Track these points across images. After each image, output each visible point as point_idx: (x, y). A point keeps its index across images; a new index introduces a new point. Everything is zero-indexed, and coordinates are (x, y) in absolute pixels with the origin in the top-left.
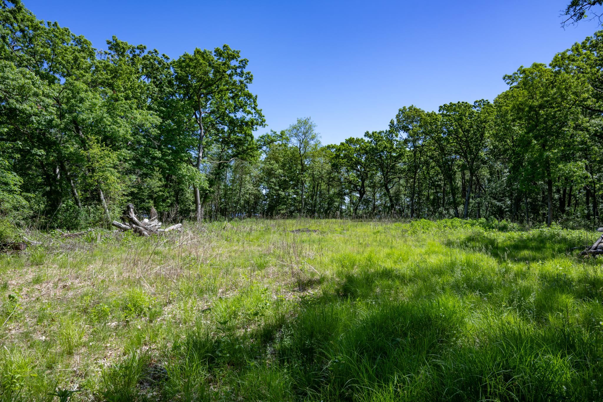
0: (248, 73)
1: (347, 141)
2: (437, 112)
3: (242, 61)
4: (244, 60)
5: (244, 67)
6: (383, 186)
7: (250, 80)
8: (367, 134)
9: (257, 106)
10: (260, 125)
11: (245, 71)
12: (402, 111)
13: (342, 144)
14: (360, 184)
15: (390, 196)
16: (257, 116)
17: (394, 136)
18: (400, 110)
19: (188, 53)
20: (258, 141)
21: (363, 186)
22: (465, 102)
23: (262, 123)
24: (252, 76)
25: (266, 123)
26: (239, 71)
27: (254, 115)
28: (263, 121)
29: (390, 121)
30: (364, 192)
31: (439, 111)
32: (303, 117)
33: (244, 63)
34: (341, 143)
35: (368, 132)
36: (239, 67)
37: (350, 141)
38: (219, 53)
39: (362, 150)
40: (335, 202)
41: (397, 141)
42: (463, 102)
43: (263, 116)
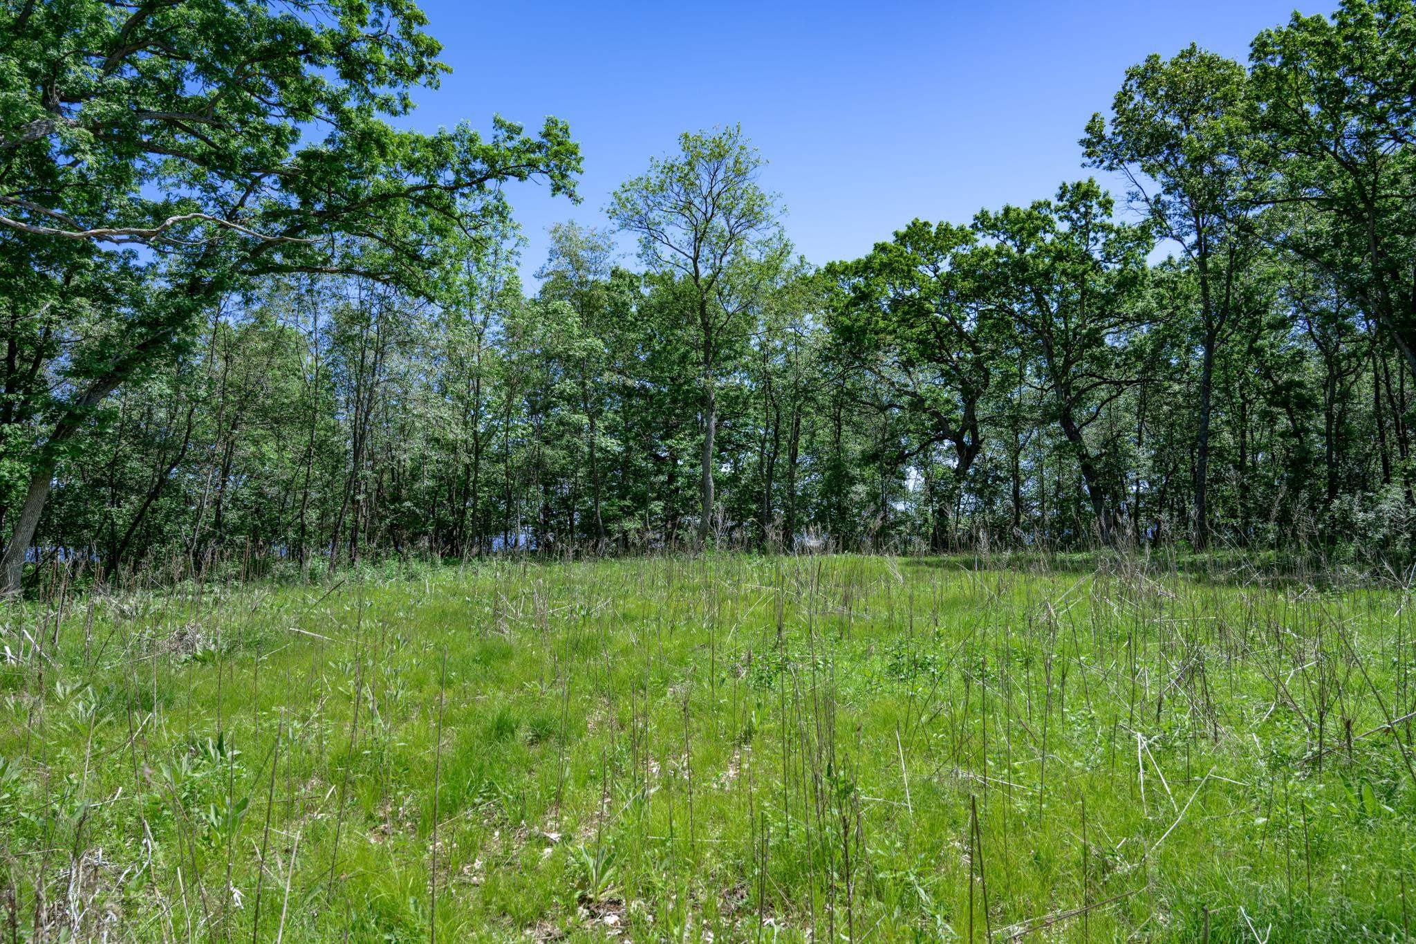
1: (901, 239)
6: (1053, 418)
8: (981, 220)
12: (1142, 74)
14: (960, 413)
15: (1083, 457)
17: (1096, 209)
18: (1131, 74)
21: (970, 423)
29: (1086, 122)
30: (976, 446)
34: (876, 246)
35: (984, 214)
37: (914, 238)
39: (965, 276)
40: (852, 481)
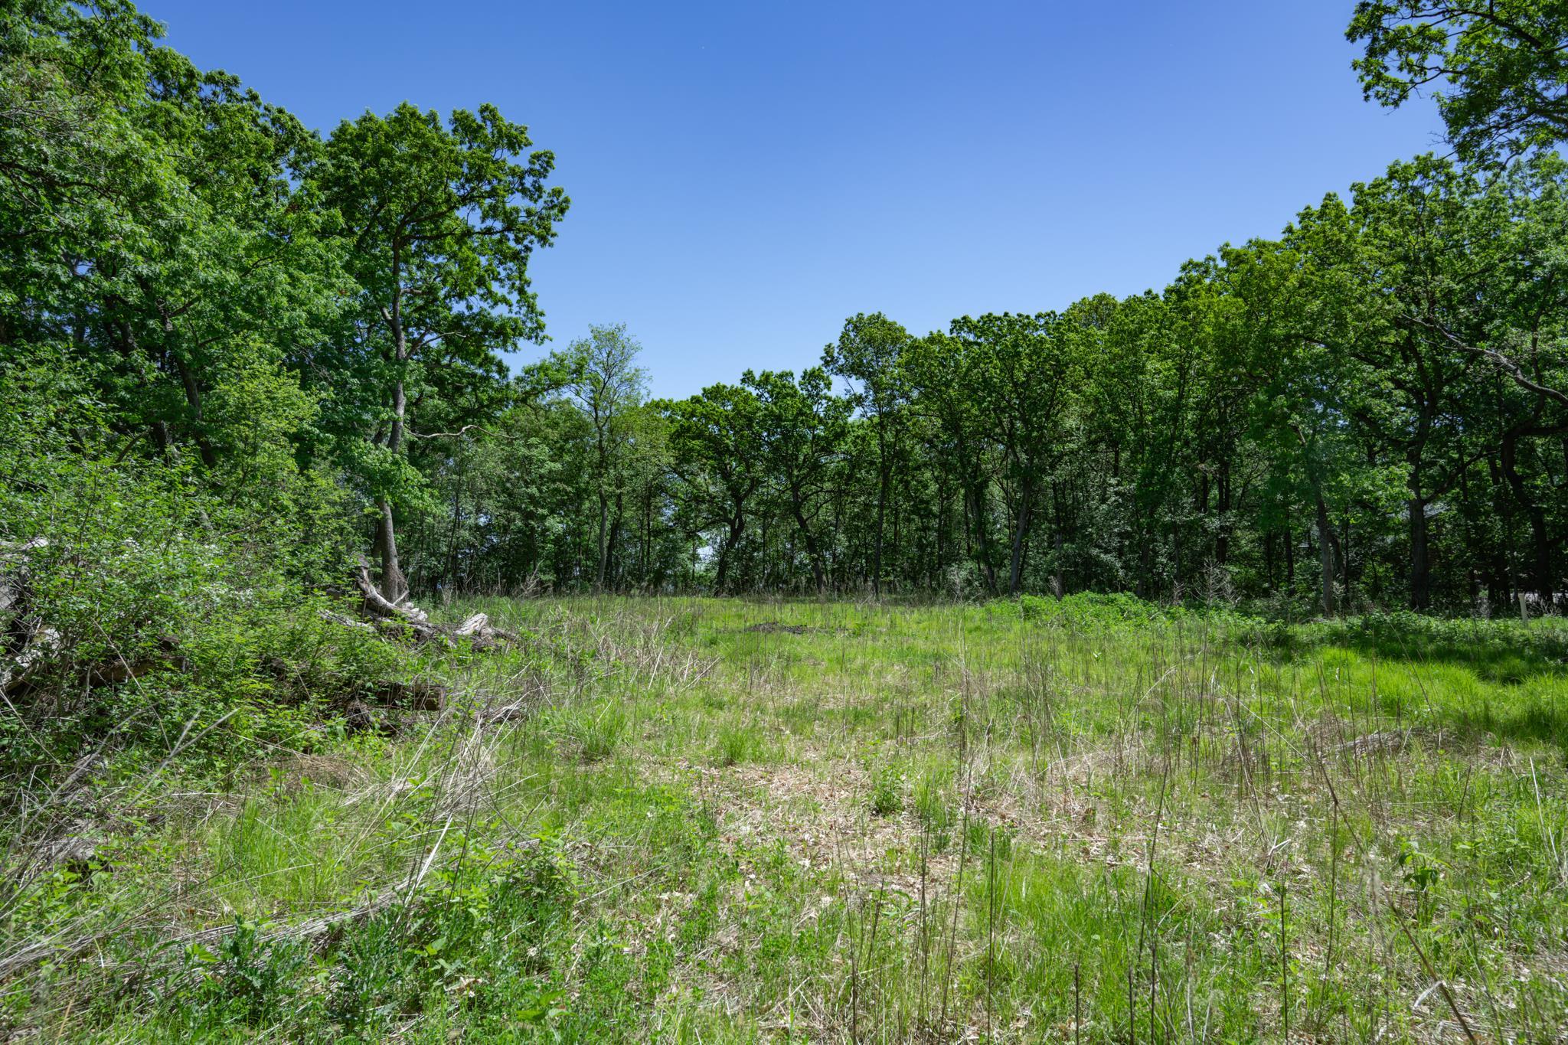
0: (557, 193)
1: (707, 393)
2: (948, 335)
3: (537, 157)
4: (545, 154)
5: (543, 174)
7: (562, 211)
8: (748, 378)
9: (529, 283)
10: (530, 338)
11: (548, 184)
12: (856, 325)
13: (695, 400)
16: (524, 310)
18: (849, 322)
19: (373, 114)
20: (519, 380)
21: (739, 512)
22: (1025, 314)
23: (537, 333)
24: (566, 201)
25: (547, 332)
26: (529, 181)
27: (515, 308)
28: (540, 327)
29: (824, 347)
30: (742, 527)
31: (951, 331)
32: (607, 324)
33: (544, 162)
34: (693, 397)
35: (750, 373)
36: (531, 172)
37: (716, 393)
38: (465, 126)
41: (829, 399)
42: (1020, 315)
43: (542, 314)
